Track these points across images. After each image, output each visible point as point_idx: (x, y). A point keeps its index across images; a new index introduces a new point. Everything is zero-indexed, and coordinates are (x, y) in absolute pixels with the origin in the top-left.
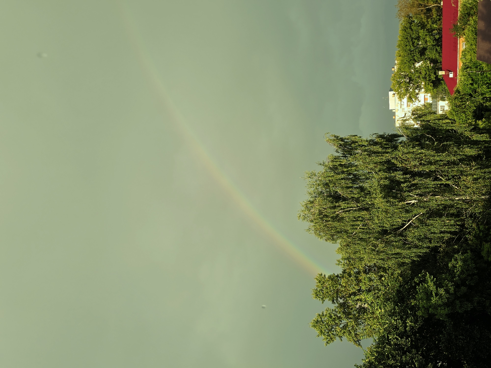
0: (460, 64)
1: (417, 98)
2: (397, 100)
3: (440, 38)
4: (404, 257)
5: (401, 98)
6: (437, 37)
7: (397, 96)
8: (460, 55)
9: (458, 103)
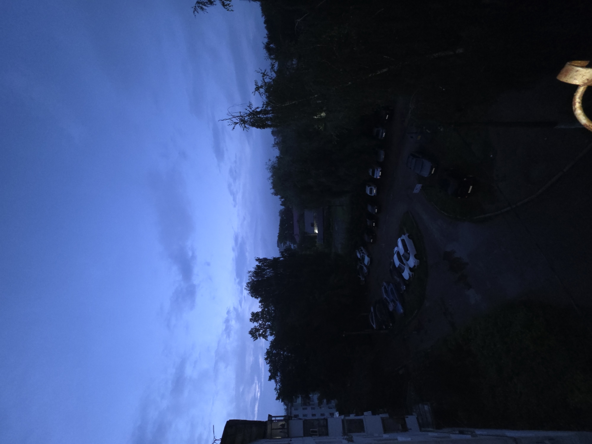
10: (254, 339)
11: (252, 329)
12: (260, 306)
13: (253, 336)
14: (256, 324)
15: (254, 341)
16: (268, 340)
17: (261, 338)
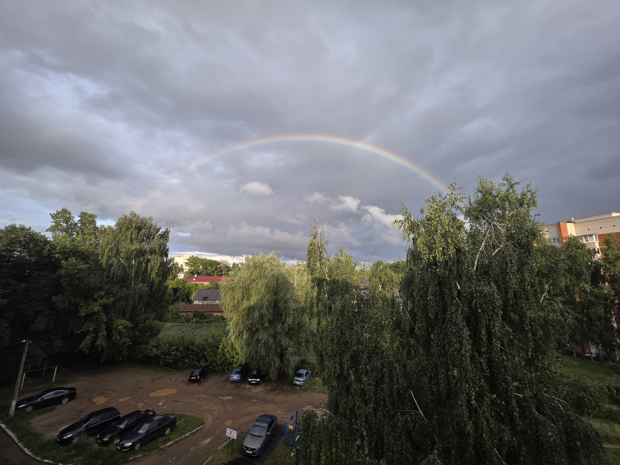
0: (198, 283)
1: (187, 266)
2: (187, 258)
3: (210, 276)
4: (102, 257)
5: (188, 259)
6: (211, 274)
7: (189, 258)
8: (202, 283)
9: (181, 282)
10: (54, 214)
11: (69, 213)
12: (103, 226)
13: (58, 213)
14: (77, 219)
15: (51, 215)
16: (46, 231)
17: (53, 224)
